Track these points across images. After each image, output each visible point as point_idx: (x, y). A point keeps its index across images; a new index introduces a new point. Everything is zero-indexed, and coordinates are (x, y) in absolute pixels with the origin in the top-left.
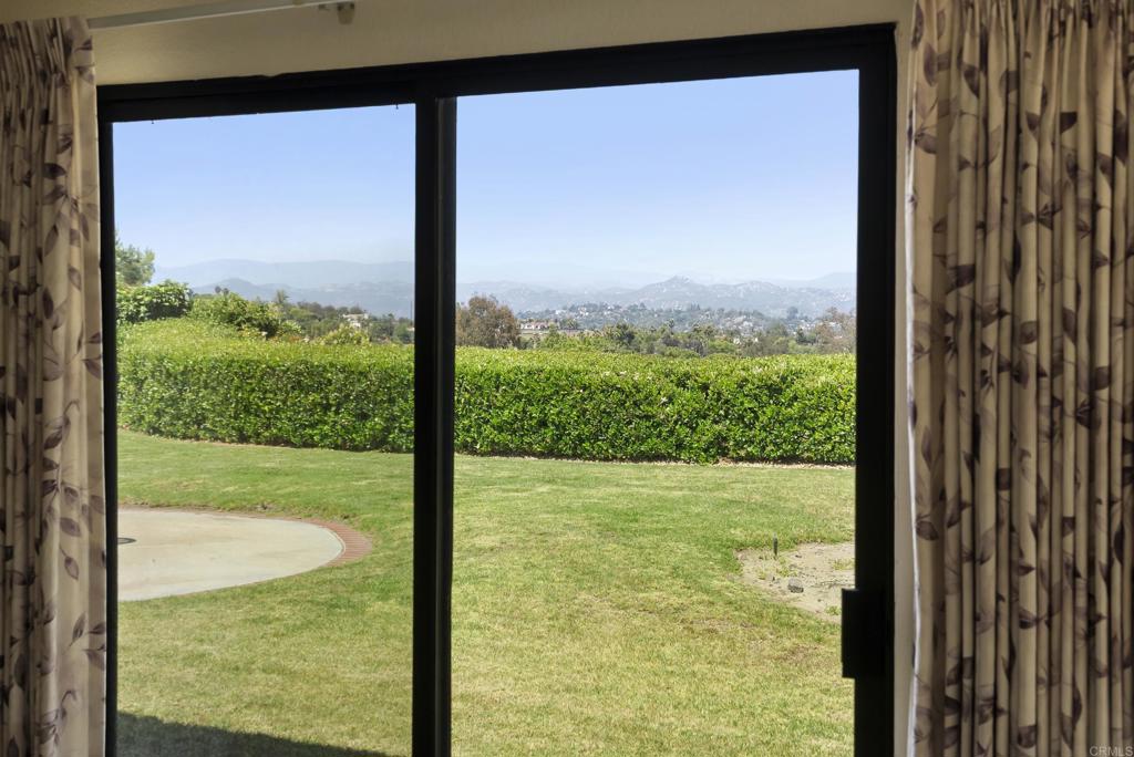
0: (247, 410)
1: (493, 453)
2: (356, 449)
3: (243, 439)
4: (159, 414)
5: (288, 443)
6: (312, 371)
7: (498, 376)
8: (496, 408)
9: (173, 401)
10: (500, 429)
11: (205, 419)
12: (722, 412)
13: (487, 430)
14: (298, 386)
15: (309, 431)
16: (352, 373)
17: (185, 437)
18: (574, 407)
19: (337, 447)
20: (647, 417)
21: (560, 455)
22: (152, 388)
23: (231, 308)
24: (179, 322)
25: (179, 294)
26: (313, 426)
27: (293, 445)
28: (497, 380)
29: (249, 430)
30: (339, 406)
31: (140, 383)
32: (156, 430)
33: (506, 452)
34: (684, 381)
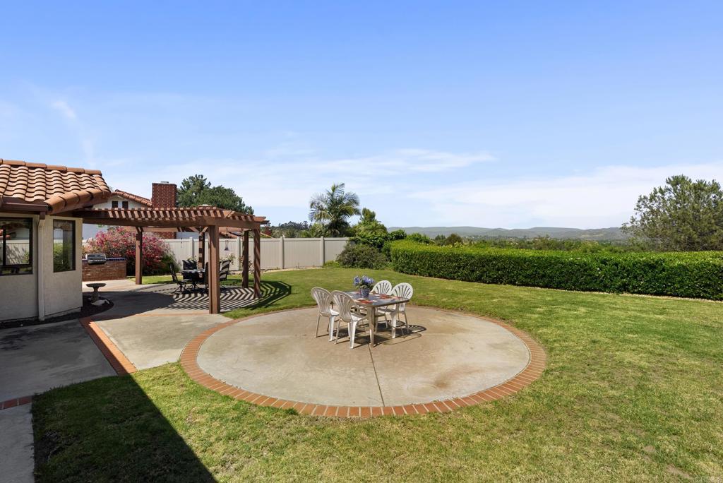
0: (432, 267)
1: (522, 285)
2: (469, 281)
3: (430, 276)
4: (403, 267)
5: (445, 278)
6: (454, 256)
7: (525, 259)
8: (524, 269)
9: (408, 263)
10: (526, 277)
11: (418, 269)
12: (626, 275)
13: (521, 277)
14: (450, 260)
15: (453, 275)
16: (470, 257)
17: (411, 274)
18: (558, 270)
19: (463, 280)
20: (591, 275)
21: (550, 287)
22: (401, 259)
23: (417, 237)
24: (404, 240)
25: (403, 233)
26: (455, 273)
27: (447, 279)
28: (525, 260)
29: (432, 273)
30: (464, 267)
31: (397, 258)
32: (402, 271)
33: (527, 285)
34: (604, 262)
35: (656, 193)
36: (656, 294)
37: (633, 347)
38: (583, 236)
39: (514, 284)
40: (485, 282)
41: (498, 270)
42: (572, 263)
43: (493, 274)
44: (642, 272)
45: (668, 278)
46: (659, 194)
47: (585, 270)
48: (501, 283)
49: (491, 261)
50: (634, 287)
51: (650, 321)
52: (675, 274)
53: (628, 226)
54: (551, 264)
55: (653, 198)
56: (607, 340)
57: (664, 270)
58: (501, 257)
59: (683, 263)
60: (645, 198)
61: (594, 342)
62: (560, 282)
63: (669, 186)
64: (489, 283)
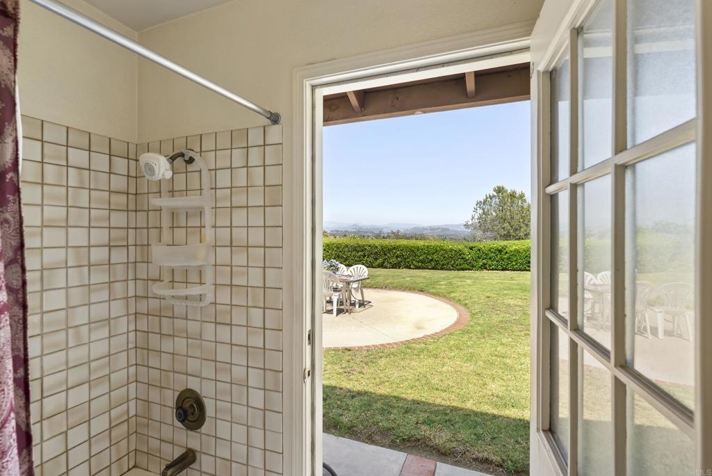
1: (416, 269)
8: (417, 256)
10: (418, 262)
12: (485, 257)
13: (415, 262)
14: (355, 250)
16: (373, 247)
18: (442, 256)
20: (463, 259)
21: (436, 269)
30: (368, 256)
34: (471, 248)
35: (487, 198)
36: (503, 270)
37: (511, 297)
38: (426, 231)
39: (410, 268)
40: (386, 268)
41: (397, 257)
42: (451, 250)
43: (394, 260)
44: (494, 255)
45: (508, 258)
46: (489, 199)
47: (460, 255)
48: (399, 268)
49: (391, 250)
50: (490, 266)
51: (510, 284)
52: (513, 255)
53: (469, 223)
54: (437, 251)
55: (485, 202)
56: (495, 296)
57: (506, 253)
58: (399, 246)
59: (517, 248)
60: (481, 202)
61: (488, 297)
62: (443, 265)
63: (495, 194)
64: (390, 268)
